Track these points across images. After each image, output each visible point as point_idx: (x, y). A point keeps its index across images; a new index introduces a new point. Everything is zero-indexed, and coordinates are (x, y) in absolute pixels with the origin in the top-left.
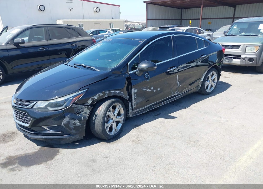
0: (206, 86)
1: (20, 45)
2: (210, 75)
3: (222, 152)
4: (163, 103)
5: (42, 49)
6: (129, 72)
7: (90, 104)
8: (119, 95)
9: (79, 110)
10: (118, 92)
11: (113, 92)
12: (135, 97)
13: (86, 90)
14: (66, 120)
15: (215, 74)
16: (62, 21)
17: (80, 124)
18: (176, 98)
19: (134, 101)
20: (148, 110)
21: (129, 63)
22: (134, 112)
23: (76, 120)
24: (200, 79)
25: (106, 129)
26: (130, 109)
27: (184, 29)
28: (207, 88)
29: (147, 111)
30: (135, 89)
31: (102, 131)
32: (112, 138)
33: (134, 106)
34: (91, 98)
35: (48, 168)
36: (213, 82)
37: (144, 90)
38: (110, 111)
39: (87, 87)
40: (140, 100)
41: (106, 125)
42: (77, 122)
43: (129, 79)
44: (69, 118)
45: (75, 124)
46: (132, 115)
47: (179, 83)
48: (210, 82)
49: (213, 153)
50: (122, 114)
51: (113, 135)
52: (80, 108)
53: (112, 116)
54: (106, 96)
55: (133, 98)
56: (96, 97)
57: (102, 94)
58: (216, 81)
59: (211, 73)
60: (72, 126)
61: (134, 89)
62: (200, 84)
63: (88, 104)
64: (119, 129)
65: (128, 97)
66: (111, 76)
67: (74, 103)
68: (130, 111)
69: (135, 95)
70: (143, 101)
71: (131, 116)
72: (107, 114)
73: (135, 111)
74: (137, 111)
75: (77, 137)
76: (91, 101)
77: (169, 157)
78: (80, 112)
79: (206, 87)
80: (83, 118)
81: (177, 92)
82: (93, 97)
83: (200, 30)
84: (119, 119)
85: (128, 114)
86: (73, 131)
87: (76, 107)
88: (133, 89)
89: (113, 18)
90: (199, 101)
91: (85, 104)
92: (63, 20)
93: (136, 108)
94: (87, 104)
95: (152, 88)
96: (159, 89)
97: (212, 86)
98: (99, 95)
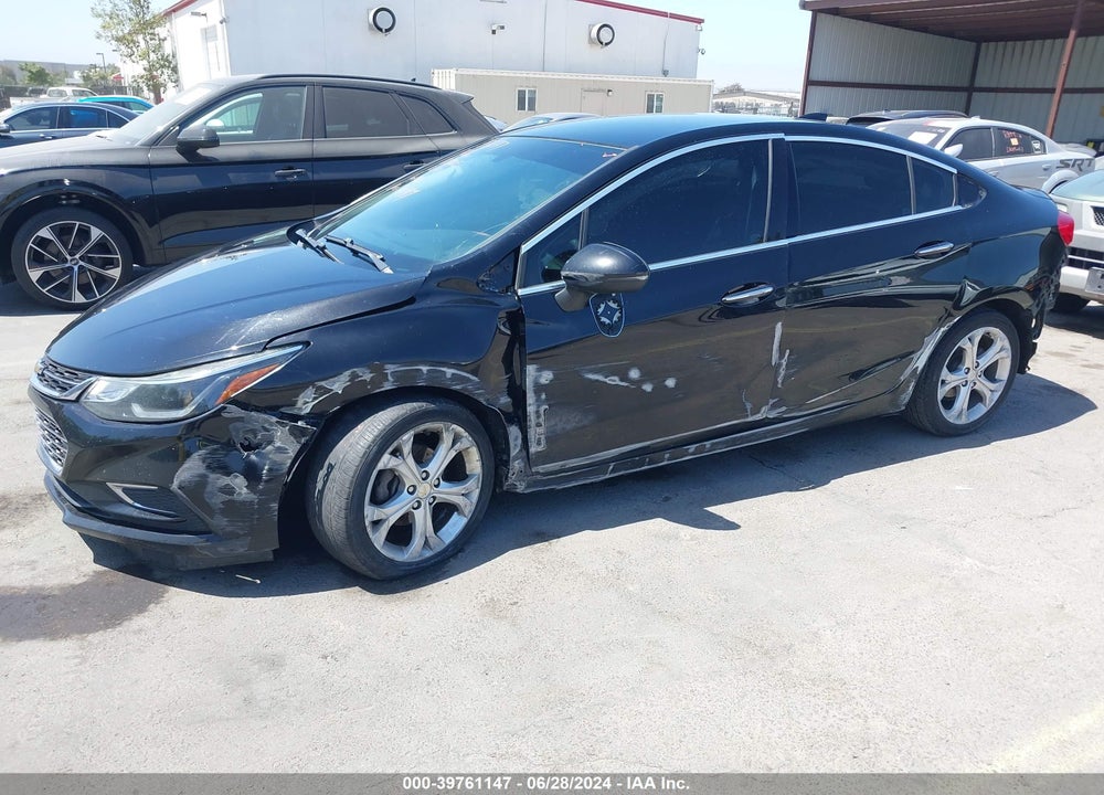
0: (941, 393)
1: (200, 151)
2: (969, 346)
3: (879, 726)
4: (692, 448)
5: (284, 176)
6: (524, 286)
7: (307, 410)
8: (458, 387)
9: (254, 432)
10: (449, 372)
11: (425, 369)
12: (539, 406)
13: (300, 347)
14: (191, 469)
15: (1002, 342)
16: (453, 76)
17: (252, 497)
18: (769, 431)
19: (538, 425)
20: (613, 471)
21: (525, 248)
22: (538, 473)
23: (237, 477)
24: (906, 356)
25: (369, 530)
26: (516, 458)
27: (947, 129)
28: (949, 402)
29: (607, 476)
30: (539, 370)
31: (349, 537)
32: (401, 573)
33: (539, 443)
34: (312, 383)
35: (77, 660)
36: (983, 379)
37: (590, 380)
38: (397, 453)
39: (303, 336)
40: (570, 421)
41: (371, 513)
42: (239, 483)
43: (515, 319)
44: (204, 462)
45: (229, 490)
46: (526, 488)
47: (784, 362)
48: (971, 376)
49: (830, 721)
50: (473, 475)
51: (410, 564)
52: (257, 426)
53: (411, 476)
54: (388, 386)
55: (531, 409)
56: (338, 385)
57: (368, 376)
58: (1003, 372)
59: (978, 334)
60: (218, 500)
61: (535, 366)
62: (908, 382)
63: (300, 409)
64: (448, 542)
65: (505, 400)
66: (427, 295)
67: (234, 401)
68: (516, 465)
69: (543, 396)
70: (584, 427)
71: (521, 488)
72: (380, 466)
73: (541, 469)
74: (551, 469)
75: (240, 550)
76: (315, 399)
77: (604, 705)
78: (256, 441)
79: (940, 397)
80: (270, 470)
81: (774, 407)
82: (323, 383)
83: (1028, 135)
84: (450, 493)
85: (506, 479)
86: (220, 522)
87: (240, 419)
88: (531, 369)
89: (665, 73)
90: (894, 461)
91: (283, 410)
92: (459, 72)
93: (544, 457)
94: (295, 412)
95: (634, 374)
96: (670, 383)
97: (976, 397)
98: (354, 376)
